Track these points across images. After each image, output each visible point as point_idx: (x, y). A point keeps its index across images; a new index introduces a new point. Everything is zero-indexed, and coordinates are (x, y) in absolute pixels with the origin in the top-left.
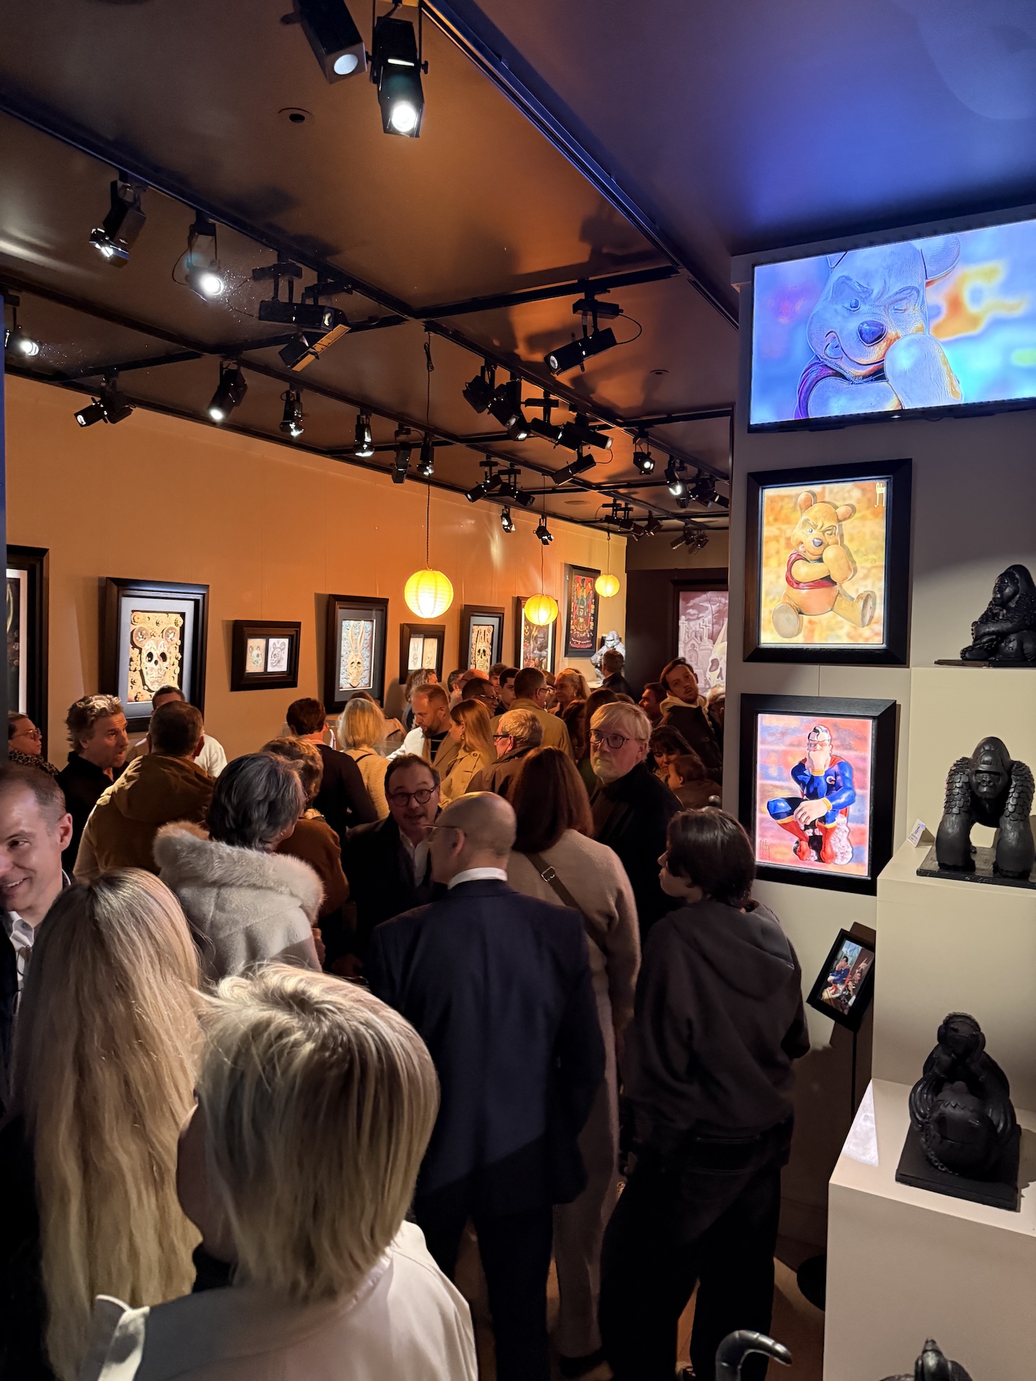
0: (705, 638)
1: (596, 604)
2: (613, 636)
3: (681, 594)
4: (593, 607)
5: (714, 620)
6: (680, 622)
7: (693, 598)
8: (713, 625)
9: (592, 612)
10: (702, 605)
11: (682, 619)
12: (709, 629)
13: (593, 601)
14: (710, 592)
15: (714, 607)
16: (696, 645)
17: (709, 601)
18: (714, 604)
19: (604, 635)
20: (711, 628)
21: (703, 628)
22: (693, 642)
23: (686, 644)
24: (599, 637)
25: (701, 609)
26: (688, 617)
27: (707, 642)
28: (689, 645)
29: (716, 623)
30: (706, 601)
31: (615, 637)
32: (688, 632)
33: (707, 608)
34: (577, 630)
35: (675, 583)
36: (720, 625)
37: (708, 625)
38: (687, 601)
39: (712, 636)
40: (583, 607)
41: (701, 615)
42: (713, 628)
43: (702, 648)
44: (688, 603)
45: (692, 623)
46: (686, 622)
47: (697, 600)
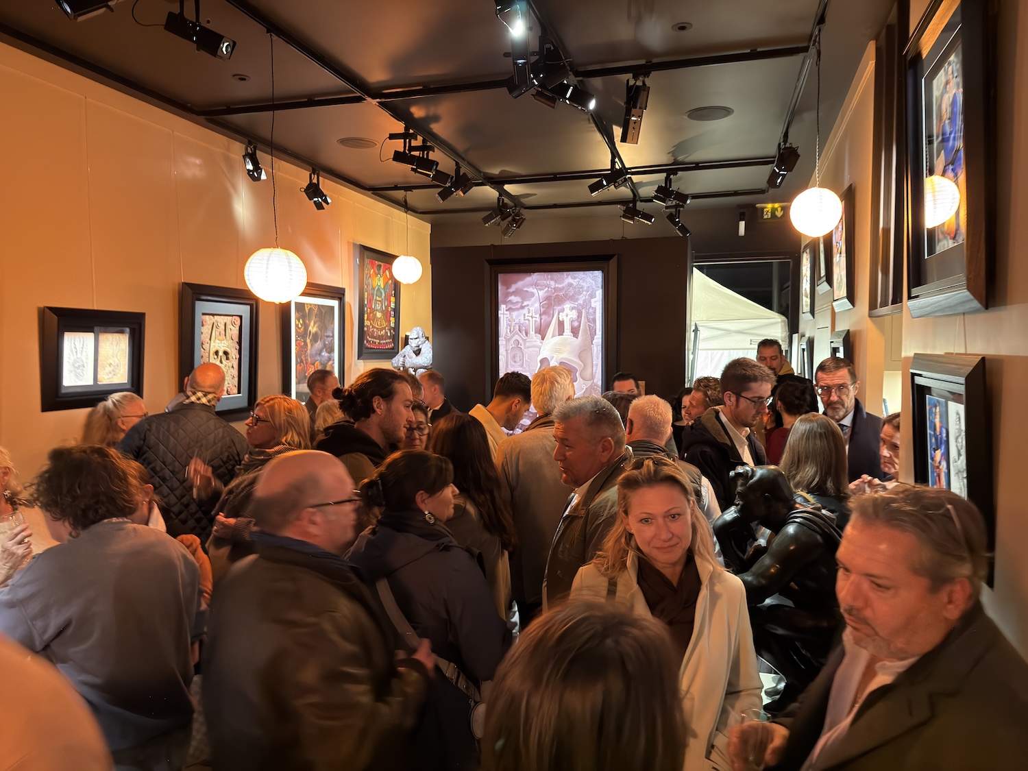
0: (532, 333)
1: (397, 295)
2: (418, 334)
3: (500, 276)
4: (393, 299)
5: (542, 310)
6: (500, 312)
7: (515, 282)
8: (540, 315)
9: (393, 305)
10: (527, 291)
11: (503, 309)
12: (535, 321)
13: (393, 292)
14: (536, 274)
15: (542, 293)
16: (521, 341)
17: (536, 285)
18: (541, 290)
19: (408, 334)
20: (538, 320)
21: (528, 320)
22: (516, 337)
23: (508, 340)
24: (402, 335)
25: (525, 295)
26: (509, 306)
27: (535, 338)
28: (512, 342)
29: (545, 313)
30: (532, 285)
31: (421, 335)
32: (510, 326)
33: (533, 295)
34: (373, 327)
35: (492, 263)
36: (549, 316)
37: (534, 315)
38: (508, 285)
39: (540, 330)
40: (380, 299)
41: (525, 303)
42: (541, 319)
43: (527, 344)
44: (508, 288)
45: (515, 314)
46: (508, 313)
47: (520, 284)
